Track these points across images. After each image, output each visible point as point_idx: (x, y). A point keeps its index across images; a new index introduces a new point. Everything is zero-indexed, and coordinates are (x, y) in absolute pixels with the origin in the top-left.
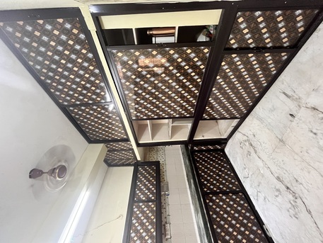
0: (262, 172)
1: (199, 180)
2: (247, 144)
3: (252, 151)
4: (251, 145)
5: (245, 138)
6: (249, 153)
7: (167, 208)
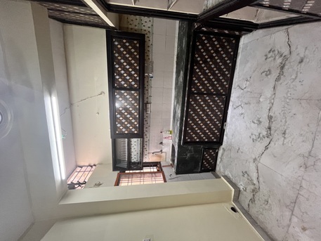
0: (261, 100)
1: (191, 78)
2: (279, 60)
3: (275, 74)
4: (282, 68)
5: (285, 51)
6: (268, 73)
7: (149, 90)
